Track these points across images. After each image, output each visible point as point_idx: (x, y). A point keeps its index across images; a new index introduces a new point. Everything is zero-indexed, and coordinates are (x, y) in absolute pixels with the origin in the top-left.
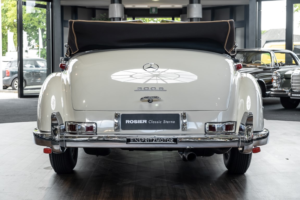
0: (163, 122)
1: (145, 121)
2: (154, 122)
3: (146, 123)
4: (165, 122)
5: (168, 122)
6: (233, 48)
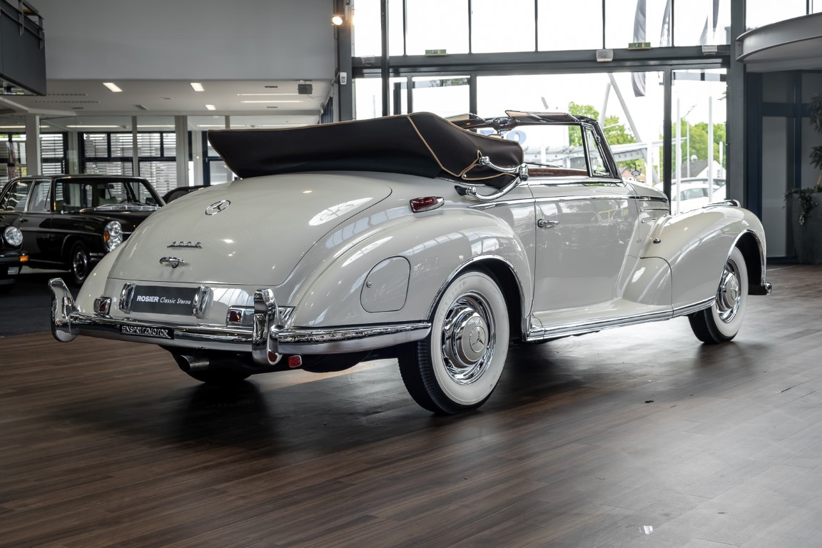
0: (177, 301)
2: (166, 301)
3: (157, 301)
4: (181, 302)
5: (183, 302)
6: (472, 166)
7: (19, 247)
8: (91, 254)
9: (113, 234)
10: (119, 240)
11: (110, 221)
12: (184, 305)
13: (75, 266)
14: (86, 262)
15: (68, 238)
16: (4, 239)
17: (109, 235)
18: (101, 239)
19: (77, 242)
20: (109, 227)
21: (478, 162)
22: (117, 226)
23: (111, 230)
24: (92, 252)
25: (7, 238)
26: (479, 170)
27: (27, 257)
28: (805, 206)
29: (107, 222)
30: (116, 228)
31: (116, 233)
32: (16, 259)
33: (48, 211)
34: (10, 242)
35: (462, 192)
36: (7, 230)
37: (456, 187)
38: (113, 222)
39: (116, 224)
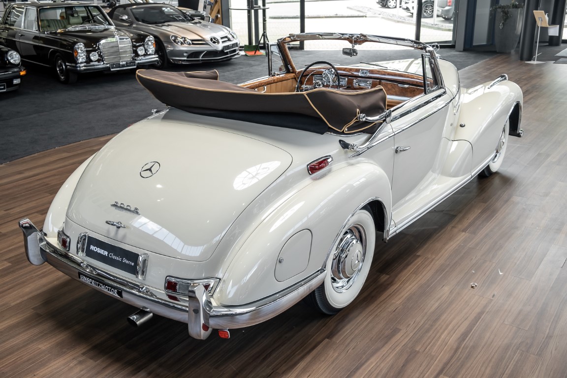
0: (122, 260)
1: (106, 253)
2: (114, 257)
3: (107, 255)
4: (125, 261)
5: (127, 262)
6: (352, 123)
7: (19, 64)
8: (67, 64)
9: (79, 51)
10: (84, 55)
11: (77, 43)
12: (129, 265)
13: (58, 69)
14: (64, 67)
15: (52, 51)
16: (8, 59)
17: (78, 52)
18: (72, 54)
19: (57, 54)
20: (76, 46)
21: (357, 119)
22: (82, 46)
23: (78, 48)
24: (68, 63)
25: (9, 58)
26: (357, 124)
27: (25, 71)
28: (505, 17)
29: (75, 43)
30: (81, 48)
31: (82, 50)
32: (17, 74)
33: (37, 31)
34: (12, 61)
35: (345, 146)
36: (10, 53)
37: (340, 141)
38: (79, 44)
39: (81, 45)
